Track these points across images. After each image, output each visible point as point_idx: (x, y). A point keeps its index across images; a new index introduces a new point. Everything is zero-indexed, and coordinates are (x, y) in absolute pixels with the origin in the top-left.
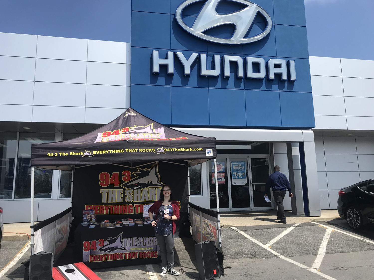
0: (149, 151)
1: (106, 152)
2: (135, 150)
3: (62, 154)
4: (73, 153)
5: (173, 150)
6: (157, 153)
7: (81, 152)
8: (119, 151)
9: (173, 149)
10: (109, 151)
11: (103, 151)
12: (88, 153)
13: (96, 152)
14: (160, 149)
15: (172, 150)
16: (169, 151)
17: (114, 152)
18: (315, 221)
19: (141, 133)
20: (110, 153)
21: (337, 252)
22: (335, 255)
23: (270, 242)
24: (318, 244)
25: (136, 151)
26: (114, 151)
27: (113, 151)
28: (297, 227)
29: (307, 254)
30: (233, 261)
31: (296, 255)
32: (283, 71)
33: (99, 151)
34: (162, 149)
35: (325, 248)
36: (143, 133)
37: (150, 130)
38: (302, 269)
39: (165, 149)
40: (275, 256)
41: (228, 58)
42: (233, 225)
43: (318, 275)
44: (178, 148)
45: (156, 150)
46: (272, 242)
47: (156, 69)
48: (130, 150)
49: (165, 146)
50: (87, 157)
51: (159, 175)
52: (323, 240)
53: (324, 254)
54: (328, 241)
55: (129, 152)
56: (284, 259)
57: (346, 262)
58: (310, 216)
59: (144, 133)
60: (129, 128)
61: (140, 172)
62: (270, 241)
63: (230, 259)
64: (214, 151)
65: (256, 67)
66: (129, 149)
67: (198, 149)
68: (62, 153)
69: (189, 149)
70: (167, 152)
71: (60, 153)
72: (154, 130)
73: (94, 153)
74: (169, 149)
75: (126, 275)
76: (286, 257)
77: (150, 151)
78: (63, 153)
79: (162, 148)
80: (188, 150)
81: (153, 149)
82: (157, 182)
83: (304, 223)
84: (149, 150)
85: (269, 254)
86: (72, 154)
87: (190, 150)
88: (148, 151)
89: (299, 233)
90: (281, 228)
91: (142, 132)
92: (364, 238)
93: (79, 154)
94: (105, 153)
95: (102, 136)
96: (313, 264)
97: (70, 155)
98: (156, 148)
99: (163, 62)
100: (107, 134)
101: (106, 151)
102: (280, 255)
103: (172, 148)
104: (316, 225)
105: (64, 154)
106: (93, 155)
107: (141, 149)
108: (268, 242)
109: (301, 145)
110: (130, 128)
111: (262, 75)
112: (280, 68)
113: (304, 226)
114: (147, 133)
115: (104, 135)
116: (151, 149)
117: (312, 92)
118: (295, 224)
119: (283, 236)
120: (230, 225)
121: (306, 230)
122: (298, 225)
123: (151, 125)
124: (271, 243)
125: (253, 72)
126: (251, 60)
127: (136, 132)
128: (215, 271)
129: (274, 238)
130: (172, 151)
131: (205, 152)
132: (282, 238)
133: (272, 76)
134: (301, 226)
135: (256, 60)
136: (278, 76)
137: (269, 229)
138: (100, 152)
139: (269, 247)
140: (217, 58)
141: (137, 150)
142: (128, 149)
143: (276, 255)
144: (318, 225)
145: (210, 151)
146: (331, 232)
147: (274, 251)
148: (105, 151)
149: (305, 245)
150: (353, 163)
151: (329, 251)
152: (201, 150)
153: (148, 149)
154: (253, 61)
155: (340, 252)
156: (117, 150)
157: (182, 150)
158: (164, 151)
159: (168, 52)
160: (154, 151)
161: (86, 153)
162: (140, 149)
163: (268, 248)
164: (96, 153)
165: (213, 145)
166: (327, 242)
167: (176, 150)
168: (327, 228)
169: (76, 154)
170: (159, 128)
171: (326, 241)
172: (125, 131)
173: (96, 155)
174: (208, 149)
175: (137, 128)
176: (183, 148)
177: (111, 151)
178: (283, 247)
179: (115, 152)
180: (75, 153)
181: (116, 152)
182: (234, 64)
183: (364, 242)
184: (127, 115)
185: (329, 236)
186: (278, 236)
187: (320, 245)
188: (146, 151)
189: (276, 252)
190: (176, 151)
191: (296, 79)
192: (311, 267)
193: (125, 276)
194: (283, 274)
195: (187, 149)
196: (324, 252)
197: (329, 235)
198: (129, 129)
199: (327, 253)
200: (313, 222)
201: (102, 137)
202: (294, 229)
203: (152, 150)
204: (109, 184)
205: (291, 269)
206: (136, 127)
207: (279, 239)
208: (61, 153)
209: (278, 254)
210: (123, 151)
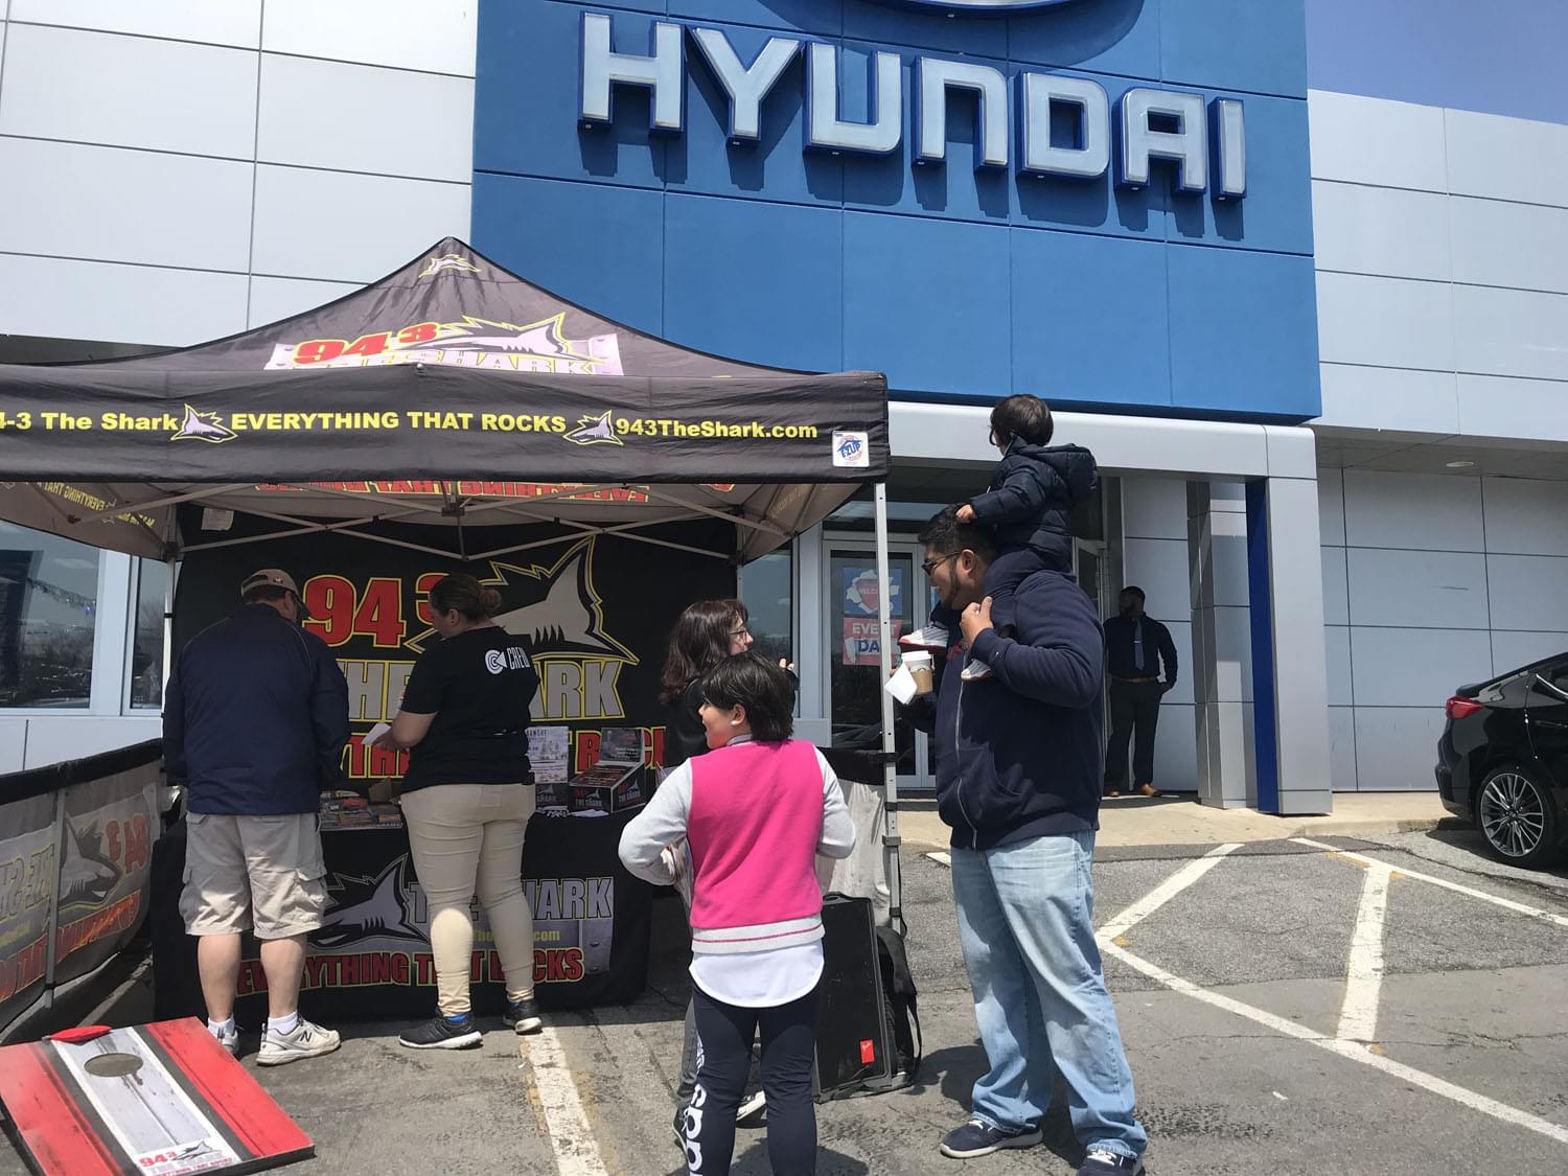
0: (537, 429)
1: (302, 422)
2: (460, 421)
3: (56, 421)
4: (118, 420)
5: (665, 428)
6: (578, 438)
7: (166, 416)
8: (371, 421)
9: (665, 424)
10: (320, 415)
11: (287, 416)
12: (201, 420)
13: (248, 419)
14: (595, 419)
15: (659, 428)
16: (640, 430)
17: (344, 424)
18: (1308, 833)
19: (499, 349)
20: (326, 425)
21: (1435, 968)
22: (1432, 977)
23: (1119, 918)
24: (1341, 929)
25: (465, 426)
26: (344, 416)
27: (338, 416)
28: (1233, 859)
29: (1300, 974)
30: (950, 1002)
31: (1245, 977)
32: (1189, 147)
33: (262, 416)
34: (604, 422)
35: (1378, 949)
36: (509, 350)
37: (548, 342)
38: (1294, 1042)
39: (618, 423)
40: (1147, 981)
41: (939, 73)
42: (939, 845)
43: (1382, 1072)
44: (686, 422)
45: (571, 426)
46: (1125, 918)
47: (598, 105)
48: (432, 419)
49: (619, 407)
50: (195, 443)
51: (597, 601)
52: (1361, 913)
53: (1379, 973)
54: (1385, 919)
55: (427, 425)
56: (1192, 993)
57: (1493, 1011)
58: (1285, 812)
59: (516, 351)
60: (439, 326)
61: (506, 583)
62: (1117, 912)
63: (935, 992)
64: (872, 443)
65: (1067, 121)
66: (427, 415)
67: (791, 431)
68: (56, 415)
69: (746, 429)
70: (632, 441)
71: (43, 415)
72: (569, 346)
73: (238, 421)
74: (639, 422)
75: (414, 1063)
76: (1203, 986)
77: (541, 428)
78: (63, 415)
79: (605, 418)
80: (739, 434)
81: (554, 420)
82: (586, 633)
83: (1259, 843)
84: (532, 423)
85: (1120, 971)
86: (110, 421)
87: (750, 432)
88: (529, 427)
89: (1246, 883)
90: (1160, 859)
91: (505, 348)
92: (1542, 908)
93: (155, 427)
94: (297, 427)
95: (297, 360)
96: (1338, 1020)
97: (105, 426)
98: (573, 411)
99: (632, 70)
100: (322, 349)
101: (304, 416)
102: (1170, 975)
103: (656, 420)
104: (1314, 850)
105: (71, 420)
106: (232, 435)
107: (494, 418)
108: (1107, 920)
109: (1256, 490)
110: (444, 326)
111: (1091, 160)
112: (1175, 131)
113: (1262, 854)
114: (531, 352)
115: (307, 354)
116: (546, 418)
117: (1312, 256)
118: (1219, 845)
119: (1173, 894)
120: (925, 842)
121: (1273, 871)
122: (1235, 851)
123: (552, 324)
124: (1120, 924)
125: (1052, 144)
126: (1041, 89)
127: (477, 345)
128: (866, 1046)
129: (1134, 901)
130: (655, 432)
131: (831, 449)
132: (1169, 902)
133: (1137, 169)
134: (1246, 855)
135: (1068, 88)
136: (1166, 168)
137: (1103, 865)
138: (272, 421)
139: (1113, 940)
140: (889, 66)
141: (469, 419)
142: (421, 414)
143: (1151, 978)
144: (1324, 851)
145: (857, 443)
146: (1386, 881)
147: (1142, 957)
148: (296, 417)
149: (1281, 933)
150: (1466, 589)
151: (1400, 962)
152: (808, 435)
153: (528, 419)
154: (1053, 91)
155: (1453, 968)
156: (362, 415)
157: (712, 430)
158: (616, 433)
159: (654, 24)
160: (563, 427)
161: (193, 423)
162: (485, 417)
163: (1113, 945)
164: (248, 422)
165: (870, 411)
166: (1381, 920)
167: (680, 429)
168: (1367, 866)
169: (138, 427)
170: (590, 341)
171: (1376, 919)
172: (416, 340)
173: (248, 438)
174: (846, 434)
175: (478, 329)
176: (713, 419)
177: (331, 415)
178: (1180, 943)
179: (349, 426)
180: (130, 420)
181: (357, 425)
182: (964, 104)
183: (1551, 925)
184: (435, 266)
185: (1384, 895)
186: (1149, 896)
187: (1349, 937)
188: (516, 427)
189: (1153, 963)
190: (676, 434)
191: (1245, 192)
192: (1336, 1033)
193: (408, 1067)
194: (1202, 1062)
195: (738, 429)
196: (1375, 967)
197: (1380, 892)
198: (436, 330)
199: (1390, 971)
200: (1296, 840)
201: (296, 364)
202: (1220, 865)
203: (550, 424)
204: (352, 633)
205: (1237, 1040)
206: (472, 322)
207: (1156, 907)
208: (49, 418)
209: (1161, 975)
210: (396, 423)
